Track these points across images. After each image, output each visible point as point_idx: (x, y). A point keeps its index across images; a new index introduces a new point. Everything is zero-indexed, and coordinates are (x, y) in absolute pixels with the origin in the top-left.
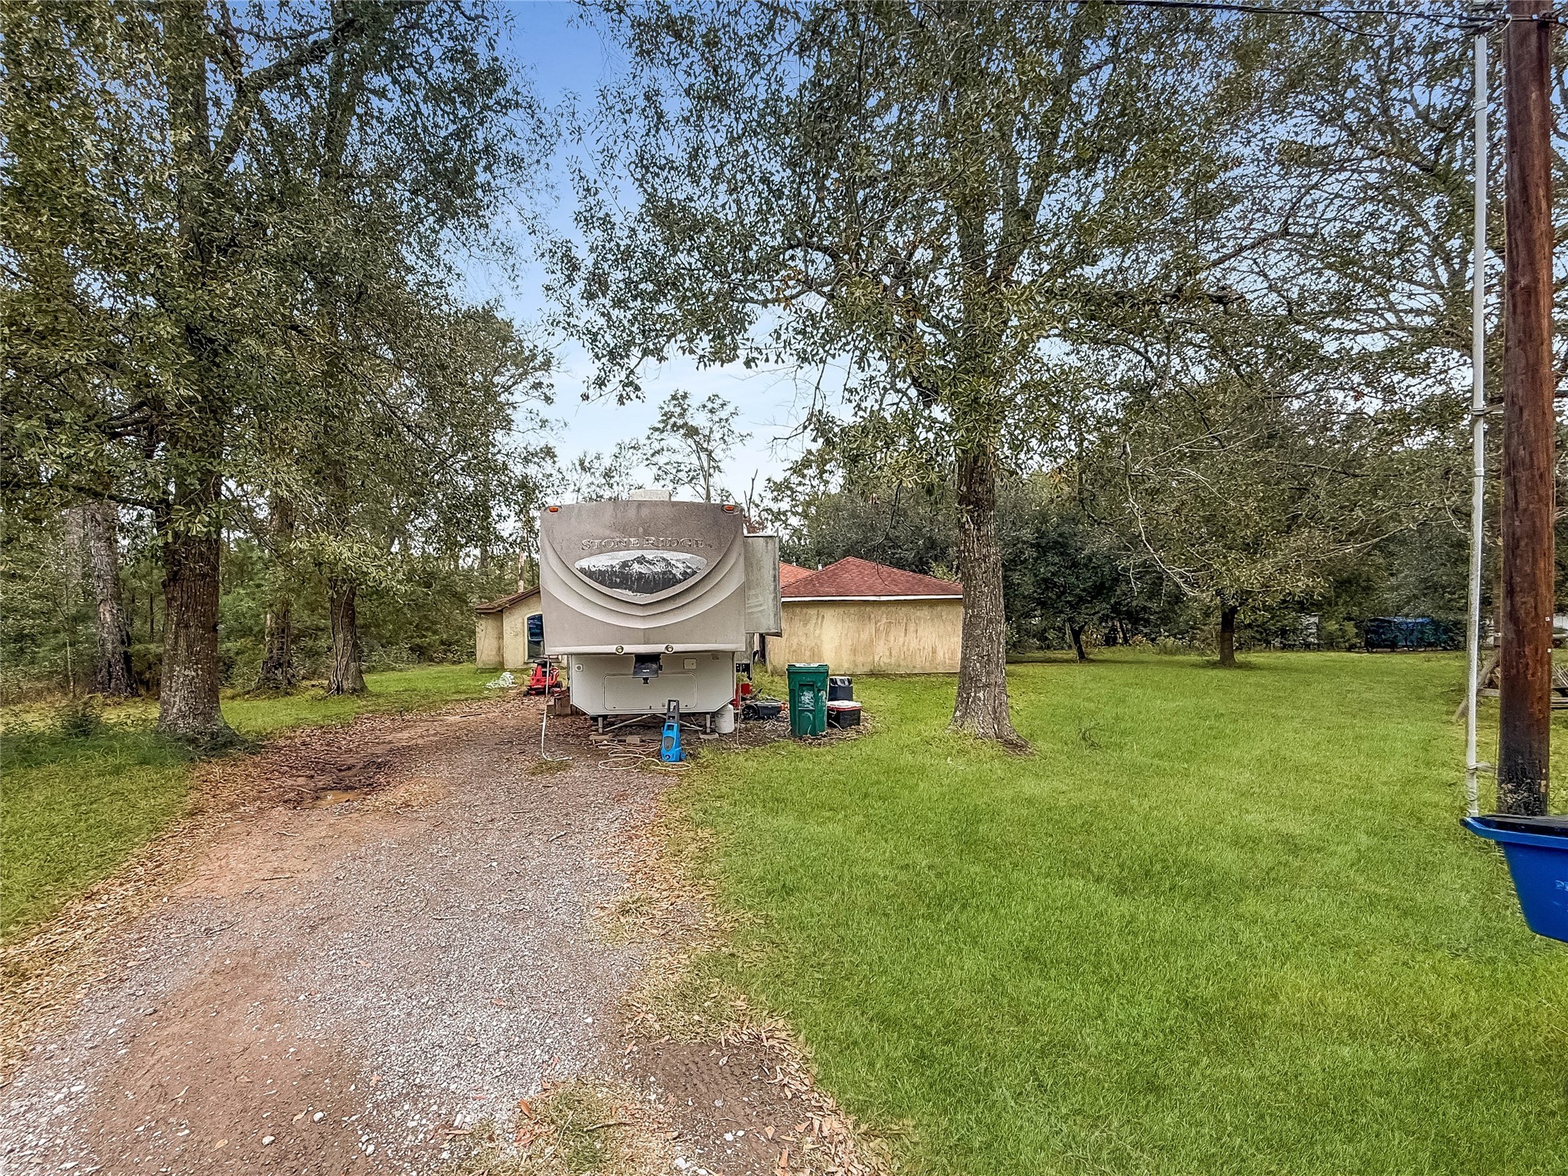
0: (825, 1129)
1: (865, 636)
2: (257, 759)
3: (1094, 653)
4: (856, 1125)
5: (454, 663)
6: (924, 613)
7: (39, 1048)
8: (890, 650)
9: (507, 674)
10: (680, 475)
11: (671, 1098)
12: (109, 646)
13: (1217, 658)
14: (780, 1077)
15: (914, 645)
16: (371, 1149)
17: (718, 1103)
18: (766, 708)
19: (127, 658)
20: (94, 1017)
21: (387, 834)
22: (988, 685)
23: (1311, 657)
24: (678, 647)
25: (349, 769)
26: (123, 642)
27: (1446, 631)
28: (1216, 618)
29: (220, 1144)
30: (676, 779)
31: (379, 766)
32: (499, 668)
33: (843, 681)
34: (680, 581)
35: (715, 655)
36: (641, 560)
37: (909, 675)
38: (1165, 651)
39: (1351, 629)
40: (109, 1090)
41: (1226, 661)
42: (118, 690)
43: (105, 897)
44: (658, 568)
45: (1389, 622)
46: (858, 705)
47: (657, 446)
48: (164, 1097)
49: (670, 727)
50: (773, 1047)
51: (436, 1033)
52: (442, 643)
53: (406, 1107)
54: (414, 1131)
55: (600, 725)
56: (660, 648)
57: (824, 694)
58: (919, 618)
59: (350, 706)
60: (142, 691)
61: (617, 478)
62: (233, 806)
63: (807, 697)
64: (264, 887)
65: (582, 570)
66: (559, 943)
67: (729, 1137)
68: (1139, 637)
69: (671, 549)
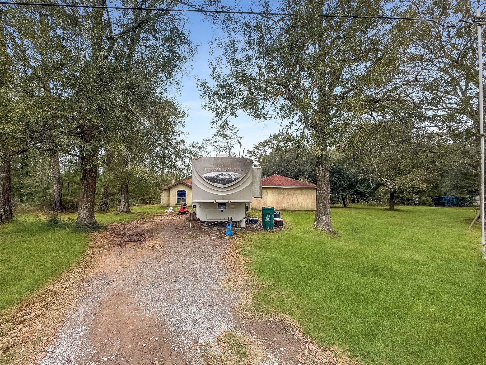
0: (310, 348)
1: (280, 199)
2: (106, 232)
3: (349, 205)
4: (320, 347)
5: (153, 204)
6: (299, 192)
8: (288, 203)
9: (171, 208)
10: (221, 149)
11: (260, 337)
12: (56, 197)
14: (292, 332)
15: (295, 201)
16: (176, 349)
17: (275, 339)
18: (254, 220)
19: (60, 200)
20: (82, 307)
21: (152, 255)
22: (325, 215)
24: (232, 201)
25: (132, 235)
26: (60, 196)
27: (460, 200)
29: (130, 346)
30: (232, 241)
31: (141, 235)
32: (168, 206)
33: (277, 212)
34: (234, 181)
35: (240, 203)
36: (222, 175)
37: (294, 211)
39: (430, 199)
40: (94, 328)
41: (391, 209)
42: (57, 210)
44: (227, 177)
45: (442, 197)
46: (282, 219)
48: (110, 331)
49: (229, 225)
50: (286, 323)
51: (184, 315)
52: (150, 198)
53: (182, 337)
54: (187, 344)
55: (205, 224)
56: (227, 201)
57: (273, 216)
58: (297, 193)
59: (126, 217)
60: (64, 211)
61: (203, 149)
62: (103, 246)
63: (268, 217)
64: (120, 270)
65: (205, 177)
66: (213, 290)
67: (281, 349)
68: (363, 200)
69: (231, 171)
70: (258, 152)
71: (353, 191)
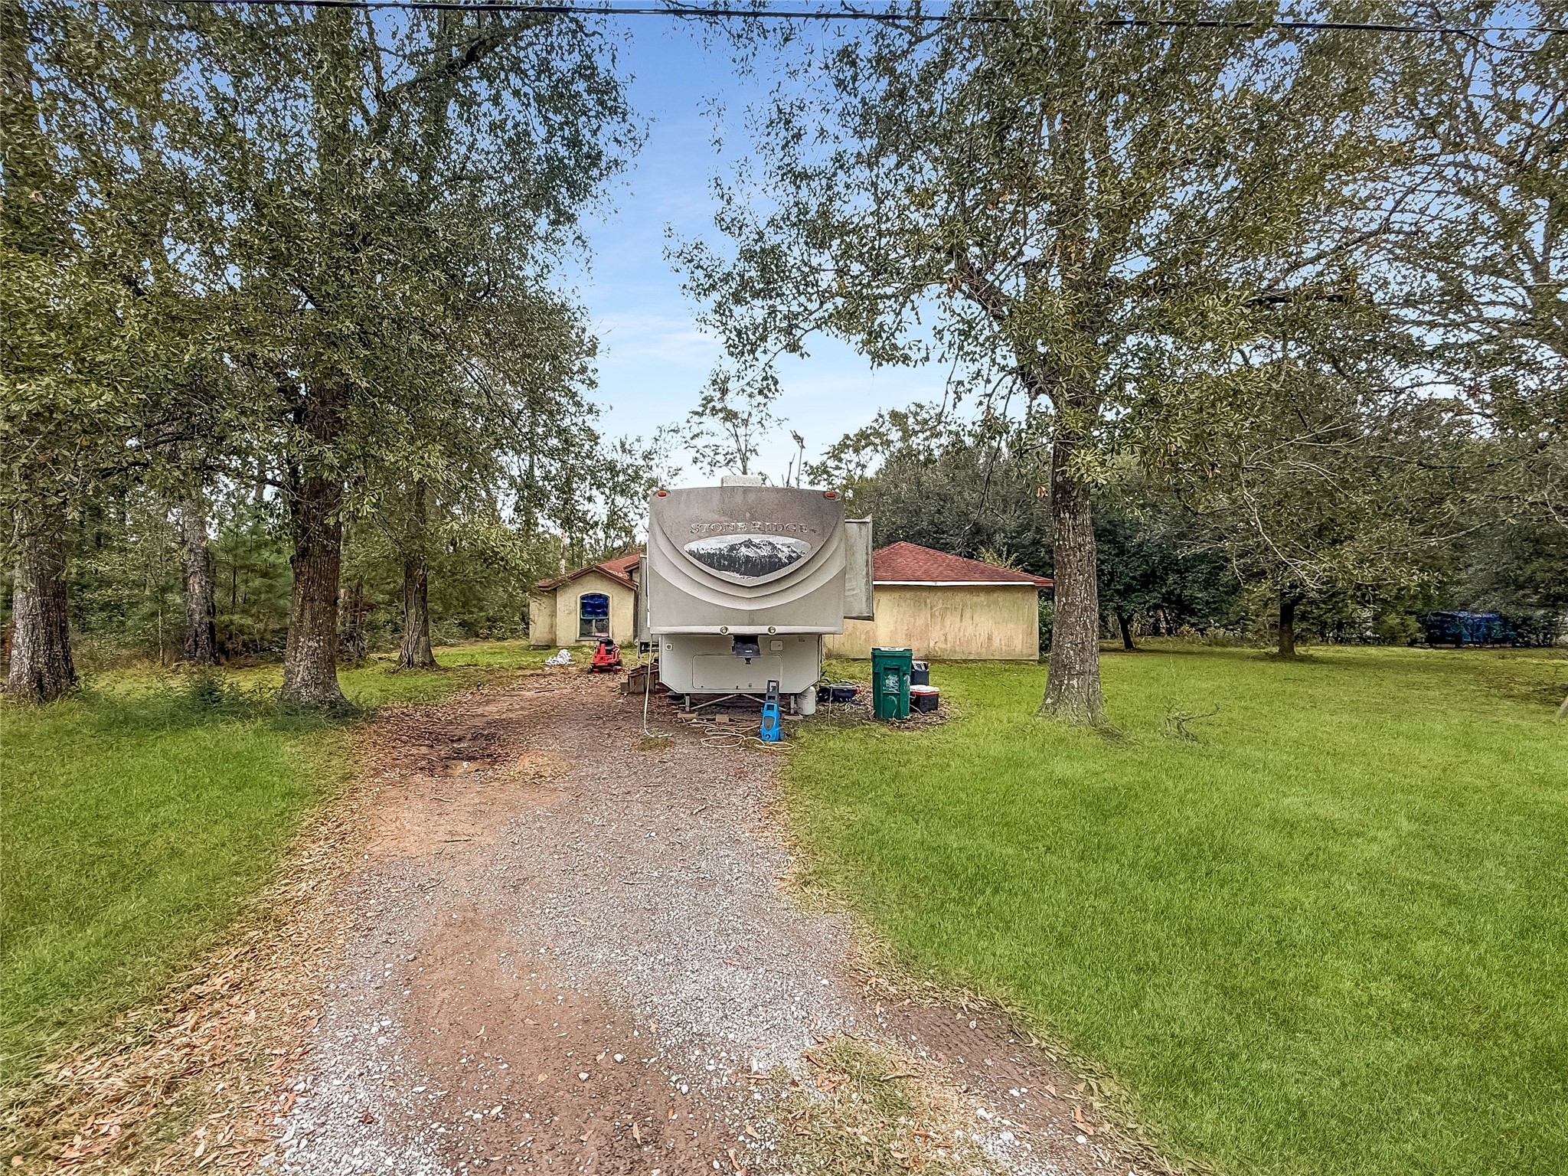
0: (1105, 1089)
1: (920, 622)
2: (375, 727)
3: (1142, 642)
4: (1135, 1087)
5: (499, 639)
6: (982, 598)
7: (332, 986)
8: (945, 635)
9: (564, 652)
10: (718, 458)
11: (941, 1055)
12: (197, 617)
13: (1276, 650)
14: (1036, 1041)
15: (970, 630)
16: (685, 1089)
17: (989, 1062)
18: (842, 690)
19: (211, 627)
20: (363, 960)
21: (541, 803)
22: (1080, 673)
23: (1373, 651)
24: (779, 629)
25: (459, 740)
26: (209, 613)
27: (1515, 627)
28: (1275, 609)
29: (541, 1078)
30: (784, 759)
31: (487, 738)
32: (550, 646)
33: (919, 666)
34: (786, 565)
35: (802, 637)
36: (748, 544)
37: (965, 661)
38: (1215, 642)
39: (1413, 623)
40: (416, 1024)
41: (1285, 654)
42: (203, 658)
43: (305, 853)
44: (765, 552)
45: (1453, 617)
46: (936, 689)
47: (696, 430)
48: (466, 1034)
49: (770, 707)
50: (1014, 1014)
51: (689, 989)
52: (488, 620)
53: (697, 1053)
54: (716, 1073)
55: (688, 703)
56: (764, 629)
57: (908, 678)
58: (976, 604)
59: (425, 680)
60: (223, 660)
61: (656, 461)
62: (377, 773)
63: (891, 681)
64: (450, 849)
65: (691, 553)
66: (757, 911)
67: (1015, 1093)
68: (1186, 627)
69: (777, 533)
70: (837, 468)
71: (1154, 598)
